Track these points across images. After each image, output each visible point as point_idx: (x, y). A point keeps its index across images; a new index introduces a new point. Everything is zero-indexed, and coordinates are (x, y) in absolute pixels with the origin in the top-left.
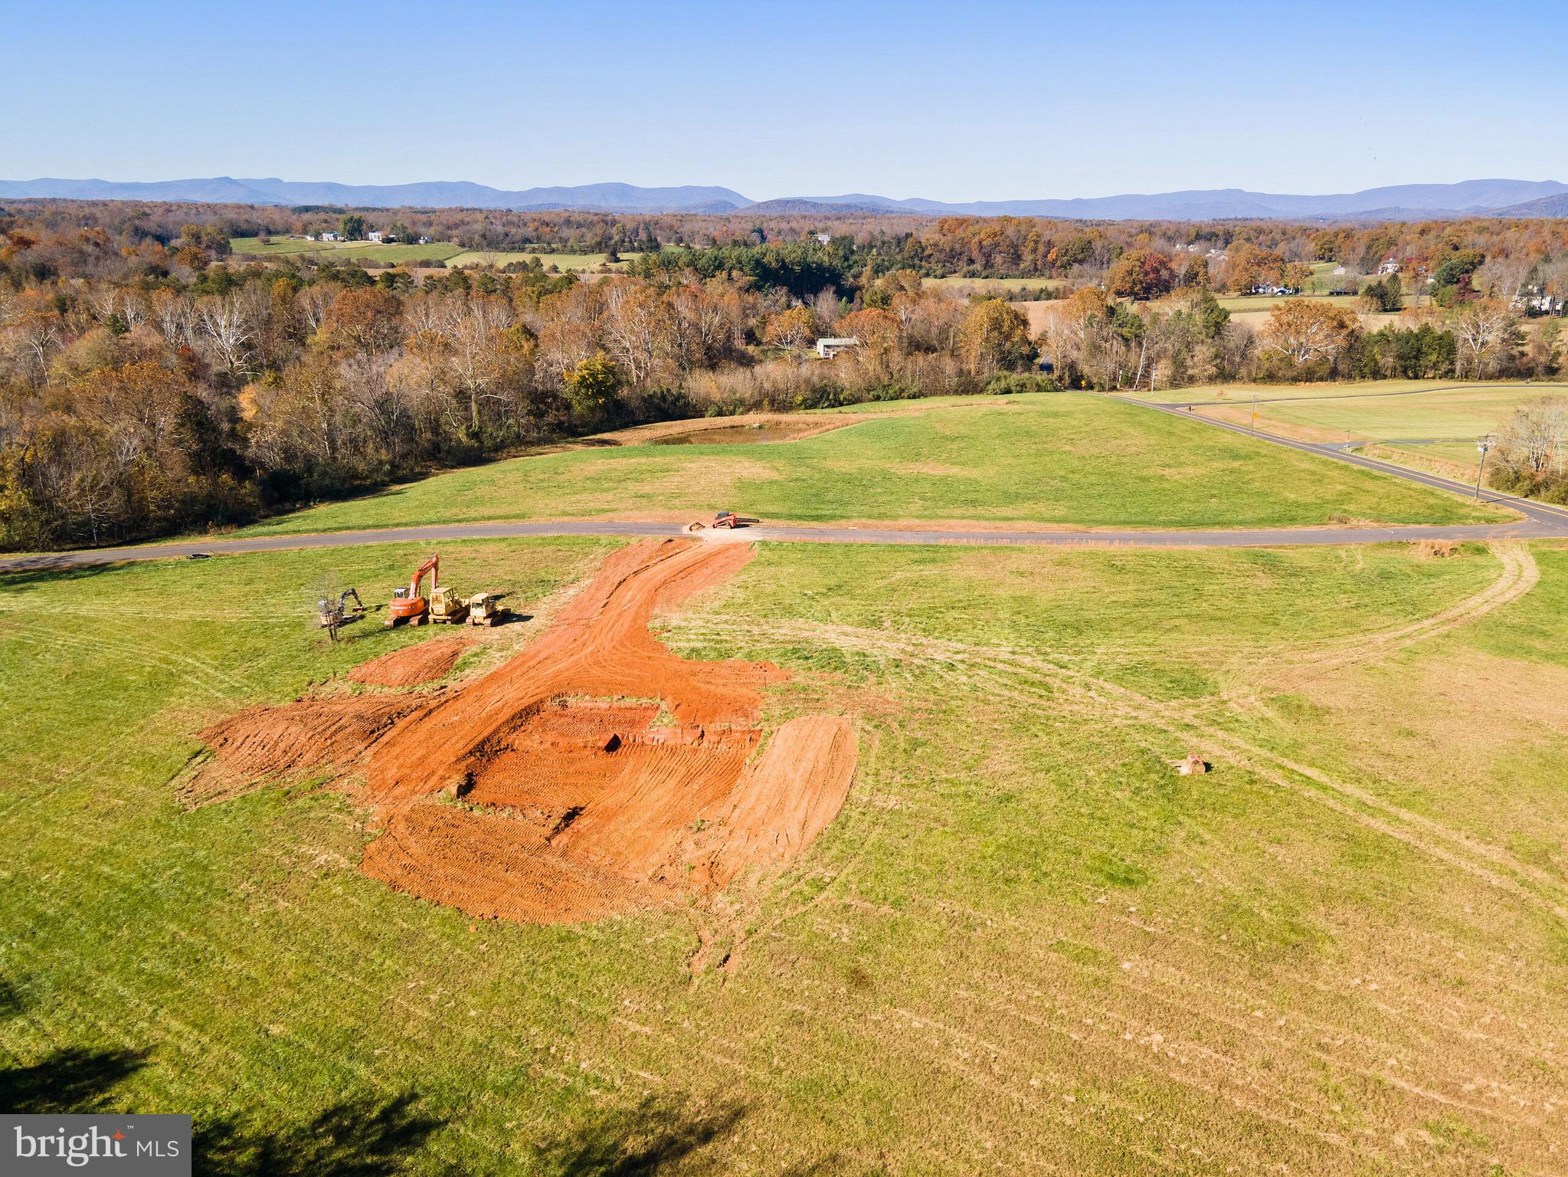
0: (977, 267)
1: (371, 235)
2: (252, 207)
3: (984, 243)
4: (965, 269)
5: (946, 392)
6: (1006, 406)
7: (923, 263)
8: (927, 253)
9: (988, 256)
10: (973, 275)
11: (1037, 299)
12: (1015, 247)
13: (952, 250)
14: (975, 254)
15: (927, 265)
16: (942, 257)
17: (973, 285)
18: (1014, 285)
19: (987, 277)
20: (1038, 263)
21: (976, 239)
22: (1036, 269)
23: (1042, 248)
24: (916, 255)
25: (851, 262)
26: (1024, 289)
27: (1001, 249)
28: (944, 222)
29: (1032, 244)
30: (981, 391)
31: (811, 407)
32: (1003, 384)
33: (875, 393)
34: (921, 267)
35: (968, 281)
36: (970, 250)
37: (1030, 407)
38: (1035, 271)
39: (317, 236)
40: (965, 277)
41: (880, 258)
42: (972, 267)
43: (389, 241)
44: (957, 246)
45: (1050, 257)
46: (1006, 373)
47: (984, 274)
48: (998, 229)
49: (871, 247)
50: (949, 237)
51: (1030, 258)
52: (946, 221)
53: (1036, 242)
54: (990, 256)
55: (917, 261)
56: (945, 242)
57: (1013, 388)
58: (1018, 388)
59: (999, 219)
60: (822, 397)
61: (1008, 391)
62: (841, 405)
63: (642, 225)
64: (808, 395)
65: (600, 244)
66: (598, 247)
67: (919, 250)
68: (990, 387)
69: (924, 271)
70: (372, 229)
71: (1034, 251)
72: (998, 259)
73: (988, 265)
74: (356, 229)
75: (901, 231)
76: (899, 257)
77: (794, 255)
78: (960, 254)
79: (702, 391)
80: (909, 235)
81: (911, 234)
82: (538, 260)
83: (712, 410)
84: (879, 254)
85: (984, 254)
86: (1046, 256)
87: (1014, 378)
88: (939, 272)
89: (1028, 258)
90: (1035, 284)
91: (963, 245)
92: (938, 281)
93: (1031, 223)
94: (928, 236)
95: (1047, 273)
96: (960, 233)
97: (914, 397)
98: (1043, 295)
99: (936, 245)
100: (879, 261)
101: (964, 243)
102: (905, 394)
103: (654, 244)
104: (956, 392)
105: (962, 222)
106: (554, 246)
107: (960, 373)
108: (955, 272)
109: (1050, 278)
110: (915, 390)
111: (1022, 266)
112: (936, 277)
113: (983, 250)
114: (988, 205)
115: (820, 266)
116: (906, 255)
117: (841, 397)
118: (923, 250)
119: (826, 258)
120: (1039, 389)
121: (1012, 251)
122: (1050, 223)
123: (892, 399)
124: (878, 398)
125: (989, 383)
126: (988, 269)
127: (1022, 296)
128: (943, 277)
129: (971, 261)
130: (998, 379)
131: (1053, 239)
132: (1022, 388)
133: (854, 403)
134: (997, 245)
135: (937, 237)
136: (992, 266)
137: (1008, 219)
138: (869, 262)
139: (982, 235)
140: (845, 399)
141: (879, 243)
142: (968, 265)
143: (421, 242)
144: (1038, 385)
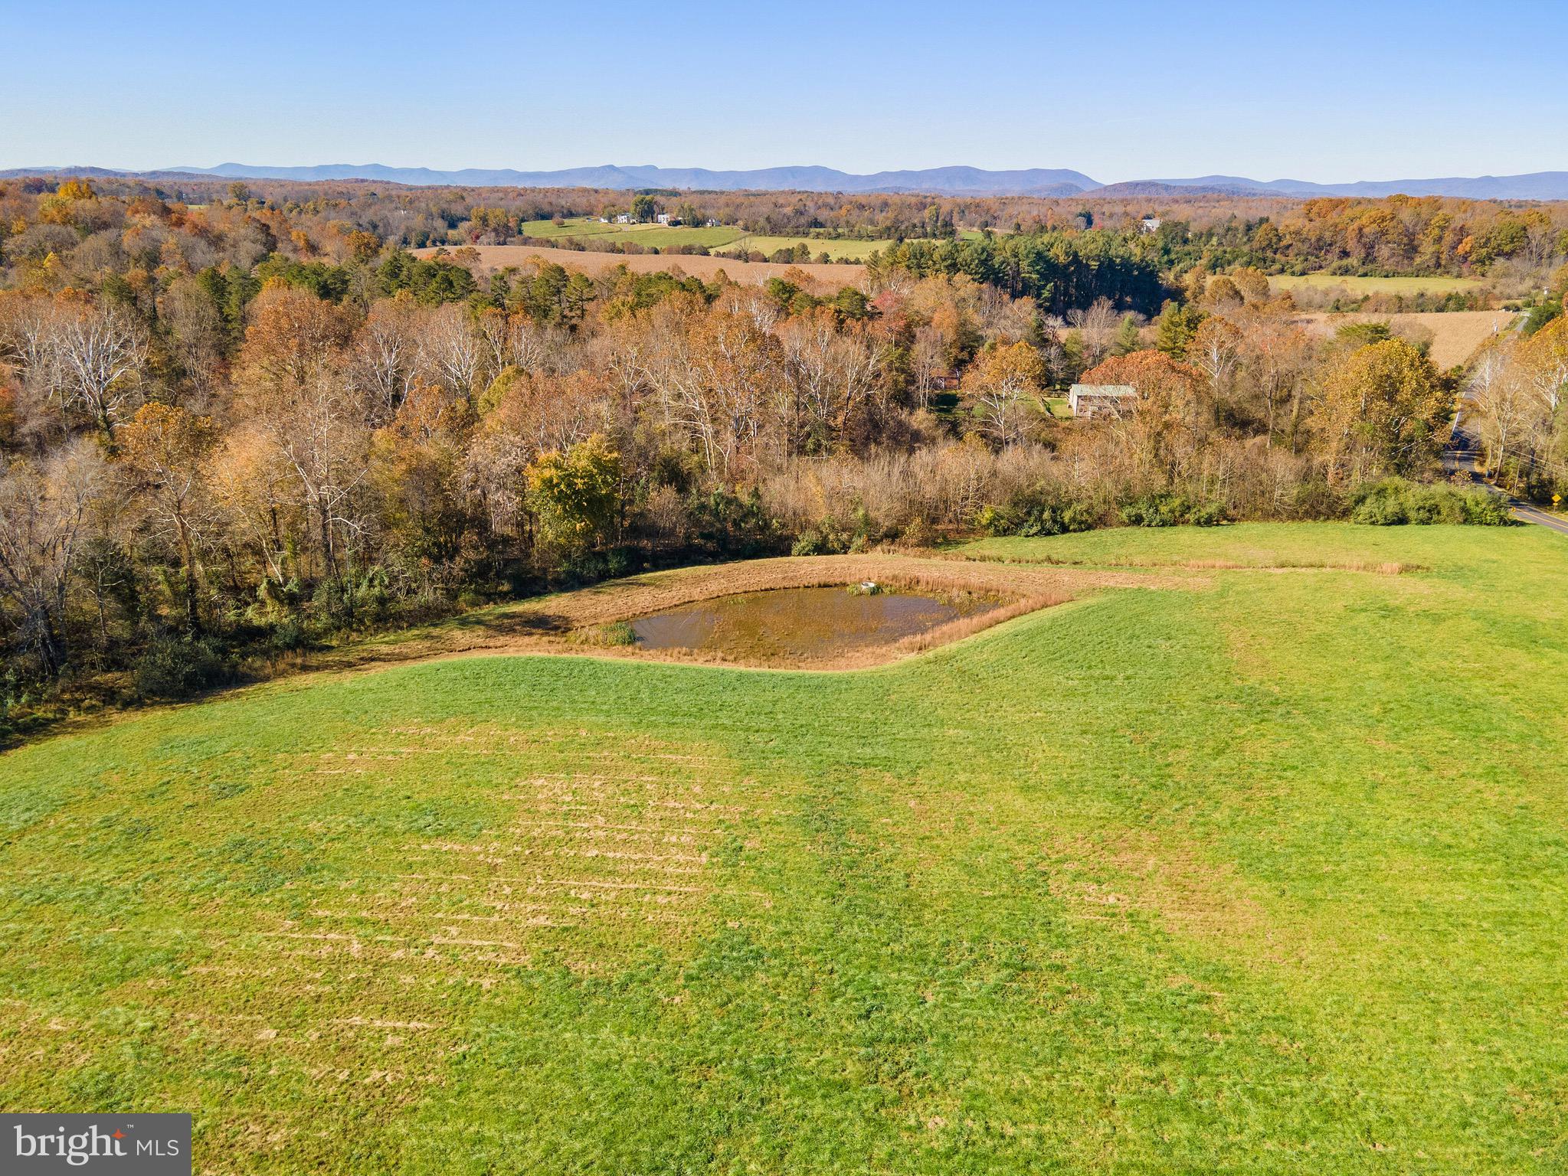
0: (1353, 261)
1: (661, 217)
2: (596, 191)
3: (1366, 230)
4: (1335, 264)
5: (1272, 515)
6: (1398, 581)
7: (1278, 256)
8: (1285, 242)
9: (1369, 248)
10: (1346, 271)
11: (1440, 310)
12: (1411, 236)
13: (1319, 240)
14: (1351, 245)
15: (1284, 259)
16: (1305, 248)
17: (1344, 286)
18: (1408, 286)
19: (1365, 275)
20: (1443, 256)
21: (1356, 225)
22: (1438, 265)
23: (1449, 238)
24: (1270, 245)
25: (1173, 256)
26: (1422, 295)
27: (1390, 237)
28: (1312, 204)
29: (1437, 231)
30: (1345, 514)
31: (1005, 532)
32: (1391, 506)
33: (1133, 511)
34: (1274, 261)
35: (1338, 279)
36: (1344, 239)
37: (1457, 592)
38: (1437, 267)
39: (611, 218)
40: (1334, 274)
41: (1221, 249)
42: (1345, 262)
43: (676, 223)
44: (1327, 235)
45: (1461, 249)
46: (1397, 480)
47: (1361, 271)
48: (1388, 211)
49: (1210, 235)
50: (1318, 223)
51: (1432, 249)
52: (1315, 202)
53: (1442, 229)
54: (1373, 247)
55: (1269, 254)
56: (1311, 230)
57: (1412, 515)
58: (1423, 515)
59: (1390, 199)
60: (1029, 514)
61: (1402, 520)
62: (1065, 529)
63: (957, 209)
64: (1004, 509)
65: (889, 228)
66: (886, 233)
67: (1274, 240)
68: (1364, 510)
69: (1277, 266)
70: (662, 211)
71: (1439, 240)
72: (1384, 251)
73: (1369, 258)
74: (647, 211)
75: (1254, 215)
76: (1246, 249)
77: (1092, 246)
78: (1330, 245)
79: (793, 501)
80: (1263, 221)
81: (1267, 220)
82: (804, 247)
83: (808, 539)
84: (1220, 244)
85: (1365, 245)
86: (1455, 248)
87: (1413, 493)
88: (1298, 268)
89: (1427, 249)
90: (1438, 286)
91: (1336, 233)
92: (1296, 280)
93: (1436, 204)
94: (1289, 222)
95: (1455, 270)
96: (1333, 218)
97: (1209, 522)
98: (1451, 304)
99: (1298, 233)
100: (1219, 253)
101: (1336, 230)
102: (1191, 517)
103: (949, 229)
104: (1294, 516)
105: (1337, 204)
106: (840, 230)
107: (1305, 477)
108: (1321, 267)
109: (1459, 276)
110: (1212, 509)
111: (1418, 260)
112: (1293, 274)
113: (1364, 240)
114: (1374, 186)
115: (1127, 264)
116: (1256, 245)
117: (1067, 516)
118: (1280, 240)
119: (1138, 251)
120: (1468, 517)
121: (1405, 240)
122: (1463, 205)
123: (1164, 524)
124: (1137, 521)
125: (1361, 500)
126: (1369, 265)
127: (1418, 305)
128: (1303, 274)
129: (1345, 254)
130: (1381, 493)
131: (1469, 223)
132: (1431, 514)
133: (1089, 527)
134: (1384, 233)
135: (1300, 223)
136: (1374, 260)
137: (1403, 200)
138: (1205, 253)
139: (1364, 220)
140: (1073, 520)
141: (1221, 231)
142: (1341, 258)
143: (709, 225)
144: (1465, 510)
